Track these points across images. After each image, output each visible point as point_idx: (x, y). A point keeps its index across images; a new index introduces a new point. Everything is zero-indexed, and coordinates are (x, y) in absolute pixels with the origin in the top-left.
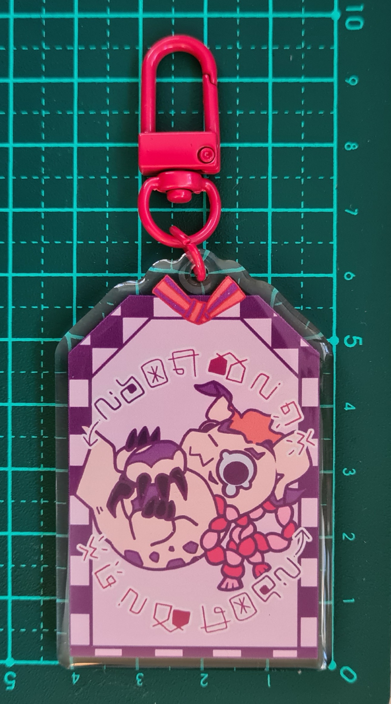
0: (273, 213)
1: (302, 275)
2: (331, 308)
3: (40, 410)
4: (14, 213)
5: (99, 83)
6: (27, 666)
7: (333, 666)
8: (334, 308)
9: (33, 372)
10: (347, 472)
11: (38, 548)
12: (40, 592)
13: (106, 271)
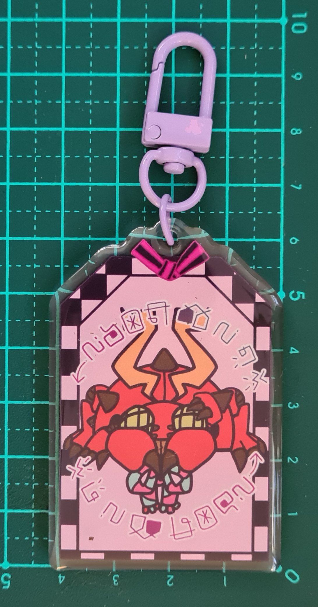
0: (230, 188)
1: (254, 240)
2: (278, 268)
3: (33, 353)
4: (11, 186)
5: (83, 77)
6: (20, 568)
7: (281, 569)
9: (26, 321)
10: (291, 406)
11: (30, 468)
12: (32, 506)
13: (89, 236)
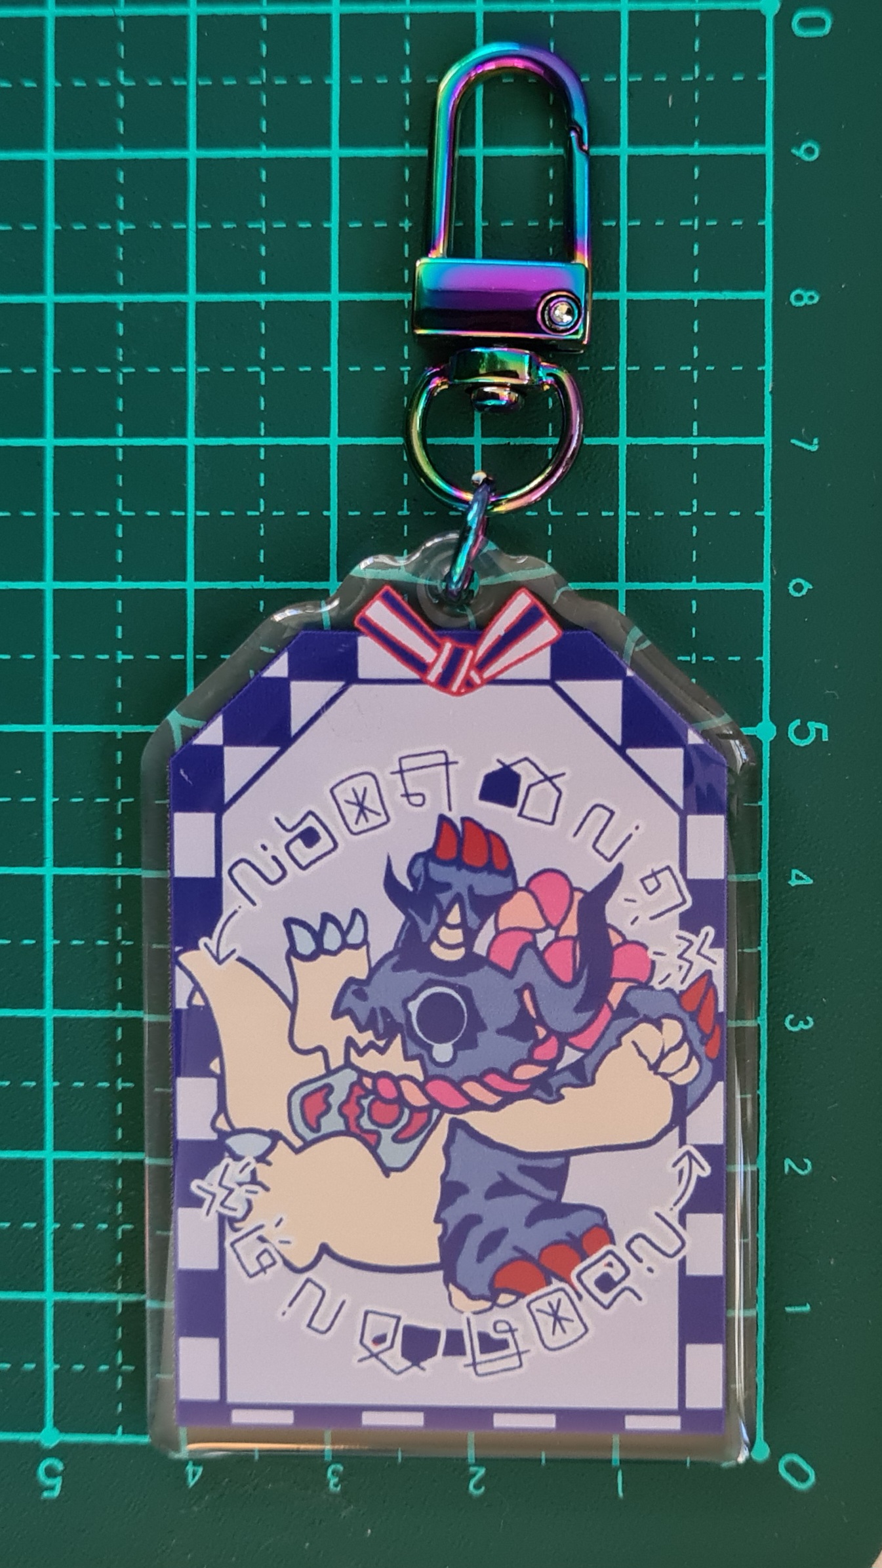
0: (630, 448)
1: (693, 585)
2: (758, 659)
3: (115, 884)
4: (56, 448)
5: (244, 160)
6: (87, 1446)
7: (762, 1452)
8: (766, 658)
9: (99, 800)
10: (794, 1023)
11: (111, 1186)
12: (117, 1285)
13: (258, 576)
